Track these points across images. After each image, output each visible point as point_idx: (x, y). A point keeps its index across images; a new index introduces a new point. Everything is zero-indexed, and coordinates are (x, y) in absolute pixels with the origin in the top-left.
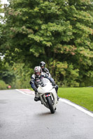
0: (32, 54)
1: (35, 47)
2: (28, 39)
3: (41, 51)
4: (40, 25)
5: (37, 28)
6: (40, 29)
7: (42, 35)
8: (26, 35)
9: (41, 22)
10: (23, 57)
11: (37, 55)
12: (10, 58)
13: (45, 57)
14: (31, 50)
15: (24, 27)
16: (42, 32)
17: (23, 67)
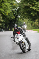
0: (32, 15)
1: (33, 12)
2: (30, 8)
3: (35, 14)
4: (35, 3)
5: (33, 4)
6: (35, 4)
7: (36, 7)
8: (29, 7)
9: (35, 1)
10: (28, 16)
11: (34, 15)
12: (23, 17)
13: (37, 16)
14: (31, 13)
15: (28, 4)
16: (36, 5)
17: (28, 21)
